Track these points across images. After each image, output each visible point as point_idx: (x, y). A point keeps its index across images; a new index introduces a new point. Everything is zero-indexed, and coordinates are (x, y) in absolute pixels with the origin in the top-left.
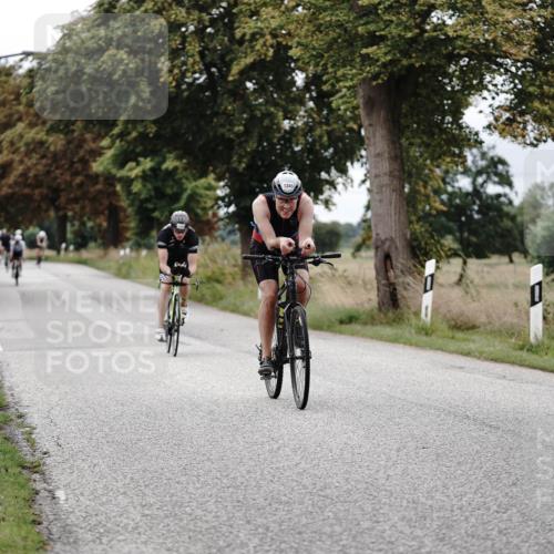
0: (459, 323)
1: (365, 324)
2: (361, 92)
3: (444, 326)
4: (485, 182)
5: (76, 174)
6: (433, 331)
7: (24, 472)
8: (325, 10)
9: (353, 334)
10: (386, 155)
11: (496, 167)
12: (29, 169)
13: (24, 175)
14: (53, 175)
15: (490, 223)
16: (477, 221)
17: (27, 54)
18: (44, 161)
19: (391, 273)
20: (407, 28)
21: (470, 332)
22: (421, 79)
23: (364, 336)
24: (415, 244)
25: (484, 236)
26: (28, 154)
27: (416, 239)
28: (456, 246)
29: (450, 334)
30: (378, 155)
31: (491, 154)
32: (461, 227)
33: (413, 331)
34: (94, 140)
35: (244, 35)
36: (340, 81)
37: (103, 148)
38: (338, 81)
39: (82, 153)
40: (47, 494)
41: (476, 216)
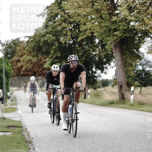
0: (140, 103)
1: (116, 104)
2: (113, 44)
3: (137, 104)
4: (146, 67)
5: (40, 68)
6: (134, 105)
7: (27, 143)
8: (103, 22)
9: (113, 107)
10: (120, 60)
11: (148, 63)
12: (28, 67)
13: (26, 68)
14: (34, 68)
15: (147, 78)
16: (144, 77)
17: (26, 37)
18: (32, 65)
19: (122, 90)
20: (125, 26)
21: (143, 105)
22: (128, 40)
23: (116, 107)
24: (128, 83)
25: (146, 81)
26: (27, 63)
27: (128, 82)
28: (139, 84)
29: (138, 106)
30: (118, 60)
31: (147, 60)
32: (140, 79)
33: (128, 105)
34: (44, 59)
35: (83, 30)
36: (108, 41)
37: (47, 61)
38: (107, 41)
39: (41, 63)
40: (33, 149)
41: (144, 76)
